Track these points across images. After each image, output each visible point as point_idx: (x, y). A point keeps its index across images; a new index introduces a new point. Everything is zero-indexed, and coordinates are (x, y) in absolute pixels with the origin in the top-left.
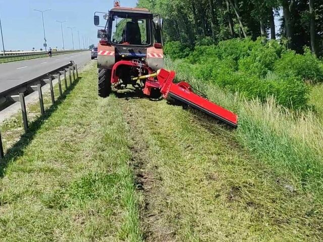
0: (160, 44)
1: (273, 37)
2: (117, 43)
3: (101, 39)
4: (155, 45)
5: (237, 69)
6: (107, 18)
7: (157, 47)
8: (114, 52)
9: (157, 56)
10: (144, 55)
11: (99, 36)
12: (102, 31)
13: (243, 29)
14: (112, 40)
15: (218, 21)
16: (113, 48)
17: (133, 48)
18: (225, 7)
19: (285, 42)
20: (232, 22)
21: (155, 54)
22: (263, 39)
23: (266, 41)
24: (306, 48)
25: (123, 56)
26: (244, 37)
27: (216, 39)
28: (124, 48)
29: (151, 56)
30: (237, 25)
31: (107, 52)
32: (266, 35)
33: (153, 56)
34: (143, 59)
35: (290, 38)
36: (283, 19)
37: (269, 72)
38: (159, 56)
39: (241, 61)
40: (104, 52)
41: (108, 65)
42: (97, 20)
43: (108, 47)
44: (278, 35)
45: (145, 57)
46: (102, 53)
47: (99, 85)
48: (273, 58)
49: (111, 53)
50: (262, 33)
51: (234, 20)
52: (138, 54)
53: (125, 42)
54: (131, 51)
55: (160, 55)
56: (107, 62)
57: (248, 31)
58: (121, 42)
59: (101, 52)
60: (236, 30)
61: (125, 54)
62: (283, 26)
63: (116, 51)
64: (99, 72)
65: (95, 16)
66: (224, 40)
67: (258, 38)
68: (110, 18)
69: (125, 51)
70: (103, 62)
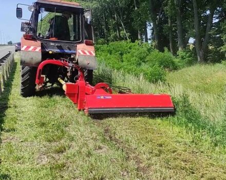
0: (91, 41)
1: (146, 41)
2: (43, 38)
3: (25, 33)
4: (86, 42)
5: (122, 61)
6: (32, 10)
7: (87, 44)
8: (40, 48)
9: (88, 54)
10: (74, 52)
11: (22, 29)
12: (26, 24)
13: (126, 34)
14: (37, 35)
15: (109, 28)
16: (39, 43)
17: (62, 45)
18: (114, 18)
19: (154, 44)
20: (119, 29)
21: (86, 52)
22: (139, 42)
23: (142, 43)
24: (166, 49)
25: (50, 52)
26: (127, 40)
27: (108, 41)
28: (52, 44)
29: (82, 53)
30: (122, 32)
31: (32, 48)
32: (142, 39)
33: (85, 53)
34: (72, 57)
35: (156, 42)
36: (152, 29)
37: (143, 64)
38: (90, 53)
39: (124, 56)
40: (28, 47)
41: (34, 62)
42: (19, 13)
43: (33, 42)
44: (150, 39)
45: (75, 54)
46: (26, 49)
47: (22, 83)
48: (146, 54)
49: (36, 48)
50: (139, 37)
51: (120, 28)
52: (67, 51)
53: (52, 37)
54: (59, 47)
55: (92, 52)
56: (32, 59)
57: (130, 36)
58: (48, 37)
59: (25, 47)
60: (121, 35)
61: (53, 50)
62: (152, 33)
63: (43, 47)
64: (22, 69)
65: (17, 8)
66: (113, 41)
67: (136, 41)
68: (36, 10)
69: (53, 47)
70: (27, 59)
